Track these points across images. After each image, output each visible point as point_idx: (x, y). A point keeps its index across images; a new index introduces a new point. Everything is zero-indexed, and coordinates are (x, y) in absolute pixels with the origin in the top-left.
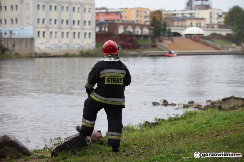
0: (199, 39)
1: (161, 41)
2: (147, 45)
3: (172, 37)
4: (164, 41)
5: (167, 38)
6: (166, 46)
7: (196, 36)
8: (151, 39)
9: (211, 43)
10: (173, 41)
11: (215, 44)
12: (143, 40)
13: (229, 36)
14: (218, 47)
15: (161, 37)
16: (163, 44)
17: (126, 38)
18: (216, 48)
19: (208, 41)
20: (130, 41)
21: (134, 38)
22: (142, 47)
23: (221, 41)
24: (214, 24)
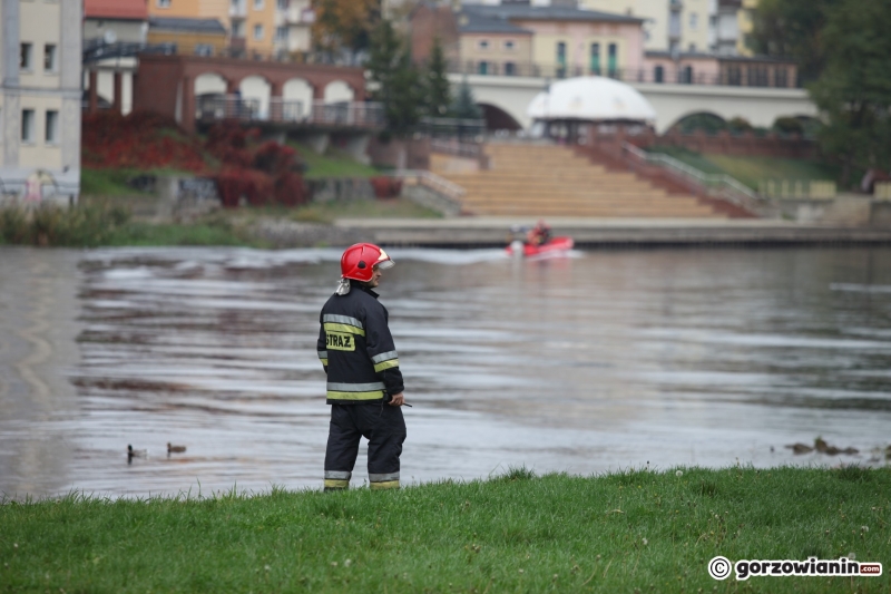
0: (625, 151)
1: (419, 162)
2: (350, 182)
3: (480, 138)
4: (435, 159)
5: (454, 145)
6: (452, 189)
7: (604, 130)
8: (370, 151)
9: (696, 176)
10: (483, 162)
11: (715, 179)
12: (328, 153)
13: (793, 136)
14: (736, 201)
15: (418, 136)
16: (431, 178)
17: (239, 142)
18: (723, 206)
19: (674, 165)
20: (262, 163)
21: (281, 140)
22: (325, 196)
23: (747, 166)
24: (693, 54)
